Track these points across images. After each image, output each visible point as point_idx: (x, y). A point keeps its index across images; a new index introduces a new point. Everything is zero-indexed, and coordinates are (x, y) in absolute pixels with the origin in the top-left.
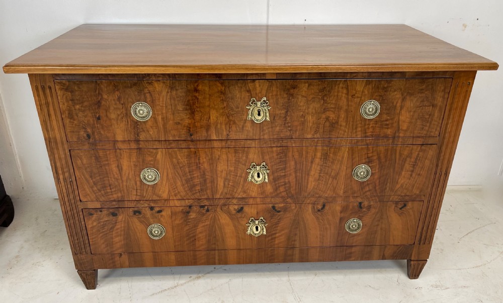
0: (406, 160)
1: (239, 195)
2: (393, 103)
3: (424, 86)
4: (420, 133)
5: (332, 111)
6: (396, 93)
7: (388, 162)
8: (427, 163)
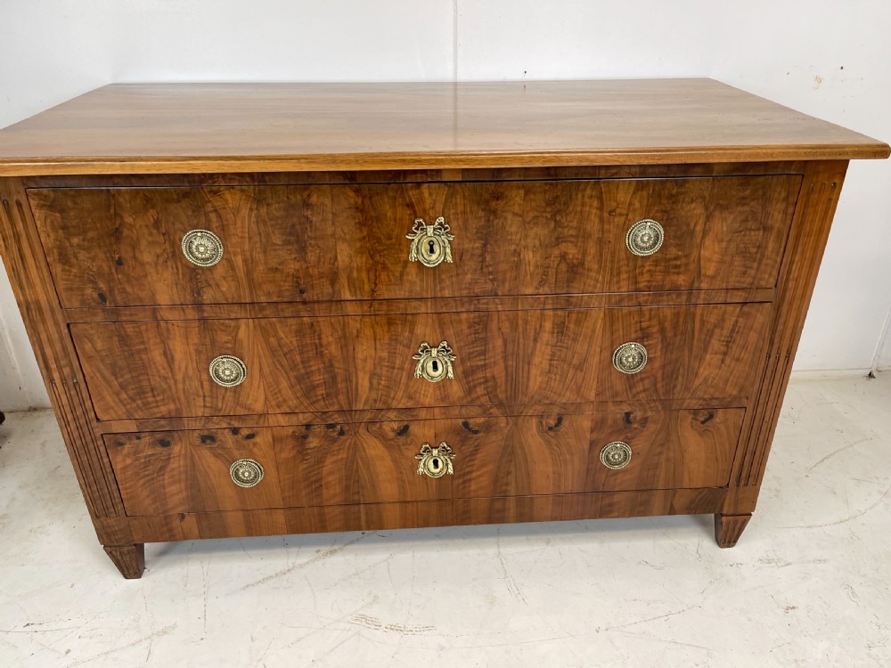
0: (713, 332)
1: (399, 402)
2: (688, 225)
3: (748, 192)
4: (739, 282)
5: (571, 242)
6: (693, 205)
7: (678, 338)
8: (753, 337)
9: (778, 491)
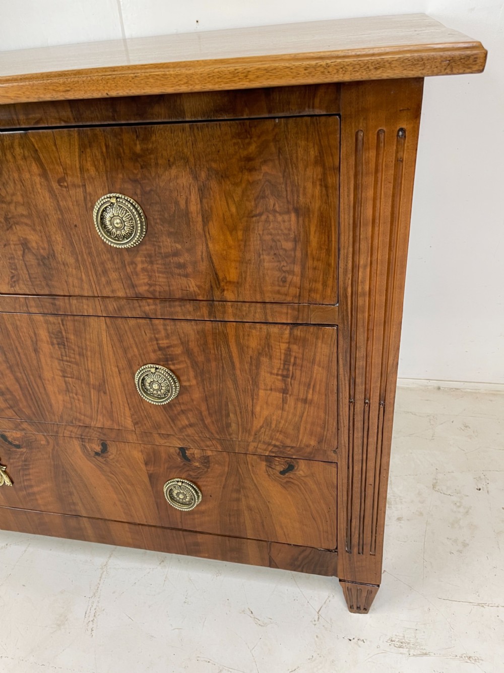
0: (258, 360)
2: (177, 203)
3: (253, 148)
4: (279, 292)
5: (26, 224)
6: (174, 171)
7: (214, 364)
8: (319, 373)
9: (465, 545)
